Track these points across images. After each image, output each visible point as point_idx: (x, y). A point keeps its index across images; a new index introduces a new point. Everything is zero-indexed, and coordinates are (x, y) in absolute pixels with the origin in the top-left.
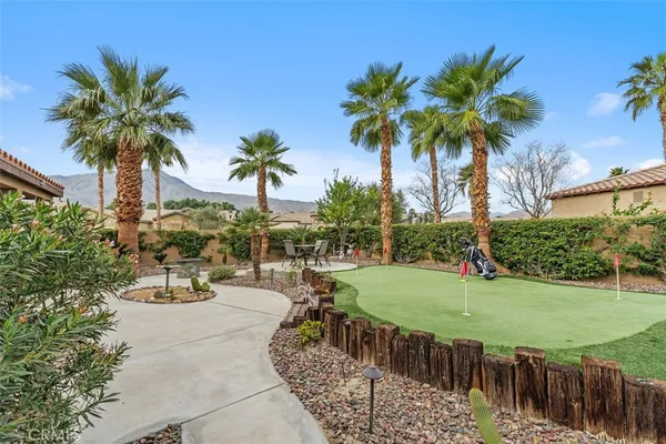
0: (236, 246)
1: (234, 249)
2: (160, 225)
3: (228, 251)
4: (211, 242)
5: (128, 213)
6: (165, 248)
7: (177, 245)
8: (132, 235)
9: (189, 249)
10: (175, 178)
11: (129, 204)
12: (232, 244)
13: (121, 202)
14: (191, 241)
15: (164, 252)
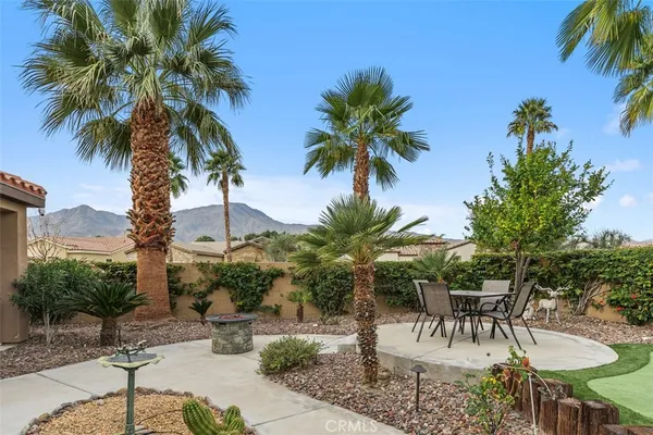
0: (318, 288)
1: (315, 295)
2: (230, 258)
3: (304, 298)
4: (278, 282)
5: (148, 234)
6: (210, 292)
7: (227, 286)
8: (156, 270)
9: (244, 293)
10: (256, 211)
11: (148, 218)
12: (313, 286)
13: (136, 216)
14: (248, 280)
15: (209, 298)
